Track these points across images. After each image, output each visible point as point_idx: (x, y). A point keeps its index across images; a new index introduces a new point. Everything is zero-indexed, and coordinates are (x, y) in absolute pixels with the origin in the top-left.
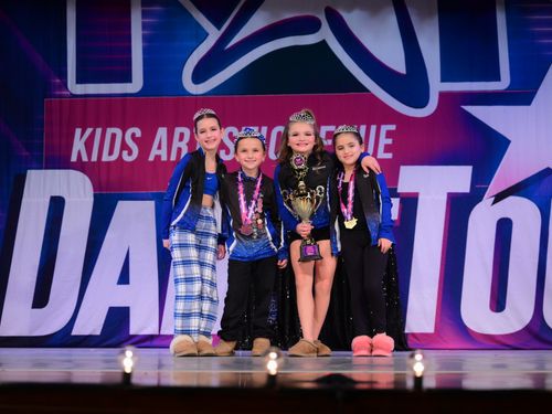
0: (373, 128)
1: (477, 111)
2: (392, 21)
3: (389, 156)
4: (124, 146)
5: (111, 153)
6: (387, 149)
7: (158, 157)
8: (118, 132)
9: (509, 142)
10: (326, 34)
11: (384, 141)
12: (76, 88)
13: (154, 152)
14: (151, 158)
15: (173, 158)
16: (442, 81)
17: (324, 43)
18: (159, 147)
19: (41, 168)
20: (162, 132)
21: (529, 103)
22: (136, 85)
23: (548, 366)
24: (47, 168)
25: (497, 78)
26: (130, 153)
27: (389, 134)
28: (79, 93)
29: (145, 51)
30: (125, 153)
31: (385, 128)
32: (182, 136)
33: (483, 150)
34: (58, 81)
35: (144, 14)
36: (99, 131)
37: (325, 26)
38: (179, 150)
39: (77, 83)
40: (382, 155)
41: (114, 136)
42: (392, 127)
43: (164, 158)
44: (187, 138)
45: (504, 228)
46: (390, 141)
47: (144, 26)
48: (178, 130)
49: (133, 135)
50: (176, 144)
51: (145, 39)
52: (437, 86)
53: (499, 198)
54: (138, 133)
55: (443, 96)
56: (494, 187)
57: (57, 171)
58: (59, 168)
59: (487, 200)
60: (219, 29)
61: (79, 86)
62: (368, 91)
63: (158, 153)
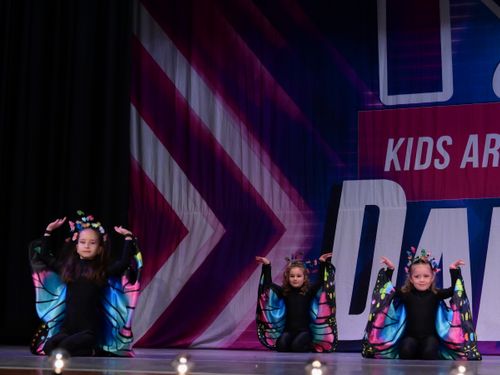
4: (436, 154)
5: (423, 161)
7: (469, 164)
8: (430, 140)
12: (387, 99)
13: (466, 159)
14: (463, 166)
15: (485, 164)
18: (471, 155)
19: (356, 179)
20: (473, 139)
22: (446, 93)
24: (361, 179)
26: (442, 161)
28: (391, 104)
29: (455, 60)
30: (437, 161)
32: (493, 143)
34: (370, 93)
35: (452, 27)
36: (411, 141)
38: (491, 157)
39: (389, 94)
41: (425, 145)
43: (476, 165)
47: (453, 37)
48: (490, 137)
49: (444, 143)
50: (488, 150)
51: (454, 47)
54: (450, 141)
57: (371, 181)
58: (374, 178)
61: (391, 97)
63: (470, 160)
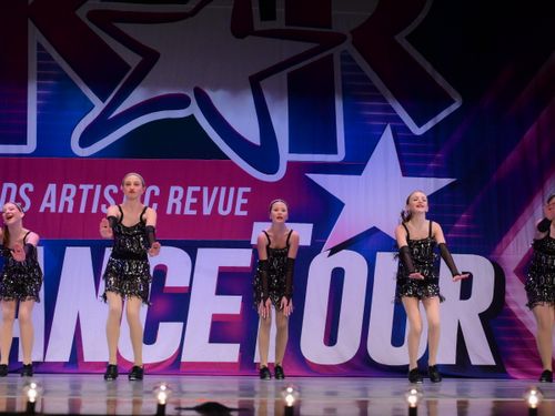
0: (232, 190)
1: (318, 178)
2: (249, 101)
3: (245, 213)
4: (18, 199)
6: (243, 207)
7: (47, 209)
8: (13, 186)
9: (343, 205)
10: (194, 109)
11: (241, 201)
13: (44, 204)
14: (42, 210)
15: (61, 210)
16: (290, 152)
17: (192, 117)
18: (49, 201)
20: (52, 188)
21: (360, 174)
22: (30, 146)
23: (370, 394)
25: (335, 151)
26: (24, 205)
27: (245, 195)
29: (40, 118)
31: (241, 190)
32: (69, 192)
33: (323, 211)
35: (39, 87)
37: (194, 103)
38: (66, 203)
40: (238, 212)
41: (9, 190)
42: (248, 190)
43: (53, 210)
44: (73, 193)
45: (338, 276)
46: (245, 201)
47: (39, 97)
48: (66, 187)
49: (26, 190)
50: (64, 198)
51: (39, 108)
52: (285, 156)
53: (334, 251)
54: (31, 187)
55: (290, 164)
56: (331, 242)
59: (324, 253)
60: (104, 102)
62: (228, 158)
63: (48, 205)
